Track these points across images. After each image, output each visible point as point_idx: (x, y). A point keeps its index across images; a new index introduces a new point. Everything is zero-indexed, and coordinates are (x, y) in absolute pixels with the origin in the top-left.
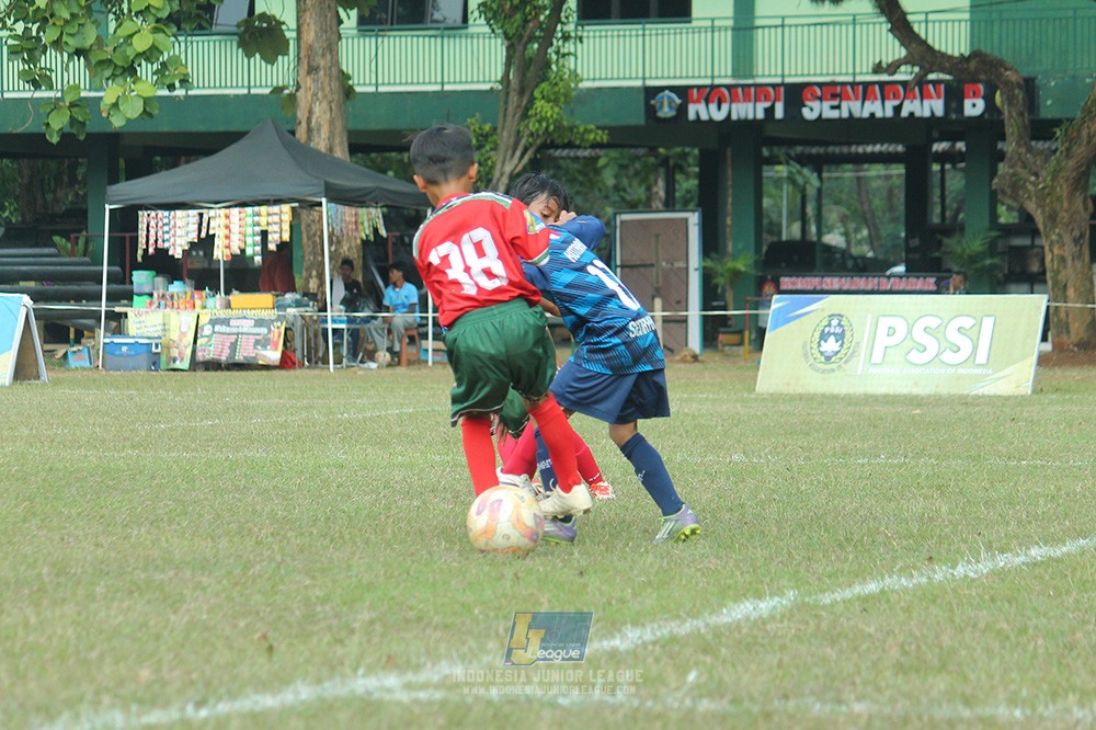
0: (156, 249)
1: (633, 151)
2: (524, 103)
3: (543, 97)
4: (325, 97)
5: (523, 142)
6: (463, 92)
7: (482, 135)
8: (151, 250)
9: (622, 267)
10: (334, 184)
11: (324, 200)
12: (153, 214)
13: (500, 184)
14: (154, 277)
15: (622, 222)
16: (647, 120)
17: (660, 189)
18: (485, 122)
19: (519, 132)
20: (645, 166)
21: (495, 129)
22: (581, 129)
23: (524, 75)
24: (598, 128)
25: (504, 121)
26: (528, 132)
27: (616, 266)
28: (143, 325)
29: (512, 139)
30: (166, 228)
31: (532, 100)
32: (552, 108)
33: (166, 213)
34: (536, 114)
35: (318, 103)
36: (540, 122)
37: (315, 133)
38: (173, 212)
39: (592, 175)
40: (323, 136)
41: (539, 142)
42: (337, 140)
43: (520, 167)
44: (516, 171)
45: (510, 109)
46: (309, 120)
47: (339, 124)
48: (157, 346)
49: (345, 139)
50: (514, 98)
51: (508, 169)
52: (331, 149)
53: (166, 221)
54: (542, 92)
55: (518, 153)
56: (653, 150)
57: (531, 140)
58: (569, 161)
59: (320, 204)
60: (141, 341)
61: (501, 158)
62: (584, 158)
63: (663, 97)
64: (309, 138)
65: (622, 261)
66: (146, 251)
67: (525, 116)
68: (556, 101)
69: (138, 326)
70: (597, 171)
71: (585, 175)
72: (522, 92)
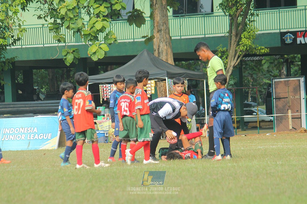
0: (107, 98)
1: (274, 56)
2: (237, 40)
3: (245, 37)
4: (164, 40)
5: (238, 54)
6: (212, 37)
7: (222, 52)
8: (105, 99)
9: (276, 99)
10: (170, 72)
11: (166, 78)
12: (104, 85)
13: (230, 70)
14: (105, 109)
15: (275, 82)
16: (281, 45)
17: (284, 71)
18: (223, 47)
19: (236, 50)
20: (279, 63)
21: (227, 50)
22: (259, 48)
23: (237, 29)
24: (265, 48)
25: (230, 47)
26: (240, 50)
27: (274, 99)
28: (103, 127)
29: (234, 53)
30: (109, 91)
31: (241, 38)
32: (248, 41)
33: (109, 85)
34: (242, 43)
35: (162, 43)
36: (244, 46)
37: (161, 54)
38: (111, 85)
39: (259, 67)
40: (164, 55)
41: (243, 54)
42: (169, 56)
43: (237, 63)
44: (235, 65)
45: (232, 42)
46: (159, 49)
47: (170, 50)
48: (107, 134)
49: (172, 56)
50: (234, 38)
51: (232, 64)
52: (167, 60)
53: (109, 88)
54: (244, 35)
55: (236, 58)
56: (282, 56)
57: (241, 53)
58: (250, 62)
59: (165, 80)
60: (101, 132)
61: (230, 60)
62: (256, 60)
63: (287, 36)
64: (159, 56)
65: (275, 97)
66: (103, 99)
67: (238, 45)
68: (249, 38)
69: (101, 127)
70: (261, 65)
71: (256, 67)
72: (237, 35)
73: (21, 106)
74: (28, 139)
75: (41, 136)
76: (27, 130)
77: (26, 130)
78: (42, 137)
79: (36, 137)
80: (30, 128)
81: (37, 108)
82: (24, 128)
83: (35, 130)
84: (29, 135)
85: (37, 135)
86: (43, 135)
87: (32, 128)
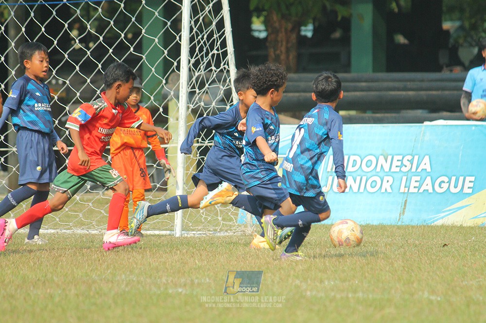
73: (391, 84)
74: (402, 190)
75: (443, 185)
76: (399, 163)
77: (395, 163)
78: (445, 186)
79: (427, 185)
80: (410, 158)
81: (439, 93)
82: (390, 158)
83: (426, 164)
84: (404, 178)
85: (429, 180)
86: (449, 182)
87: (416, 158)
